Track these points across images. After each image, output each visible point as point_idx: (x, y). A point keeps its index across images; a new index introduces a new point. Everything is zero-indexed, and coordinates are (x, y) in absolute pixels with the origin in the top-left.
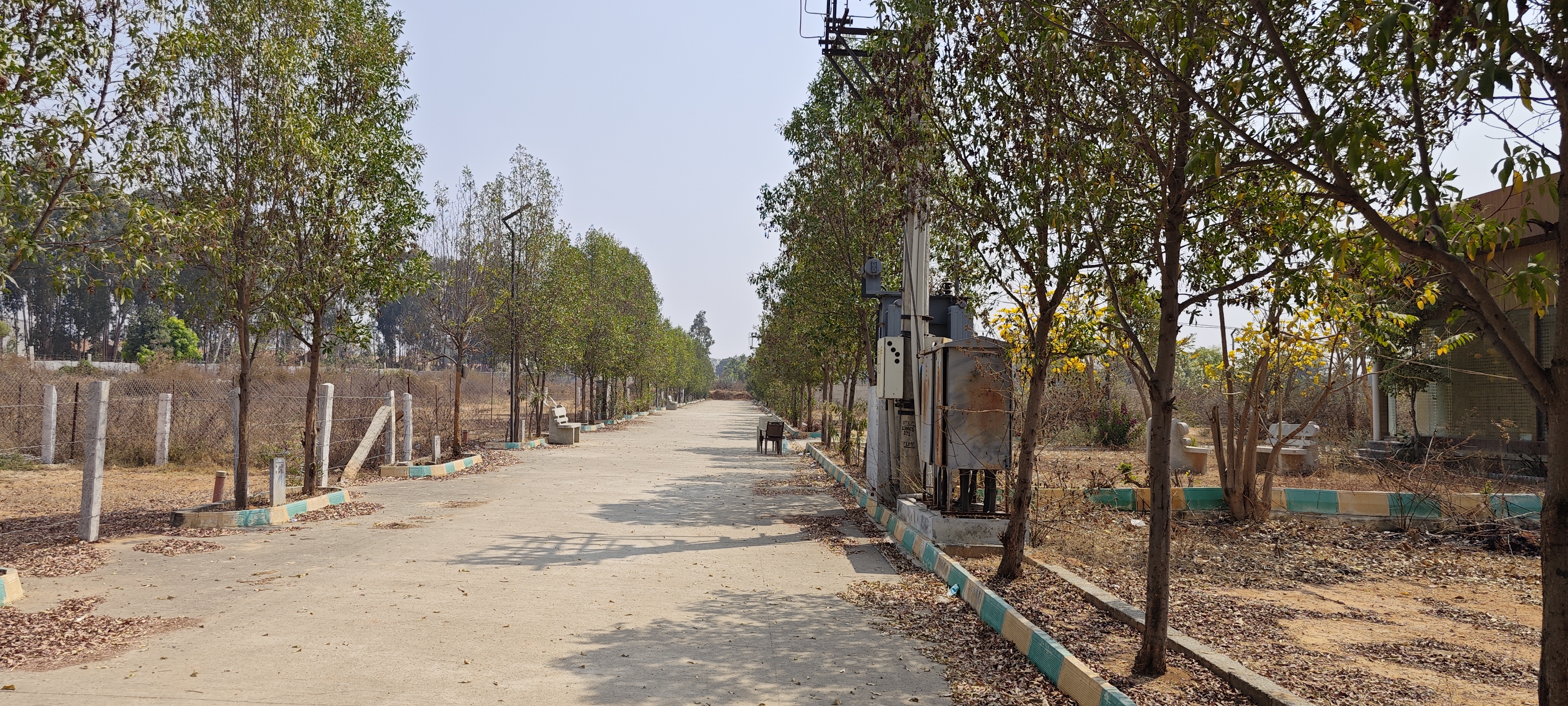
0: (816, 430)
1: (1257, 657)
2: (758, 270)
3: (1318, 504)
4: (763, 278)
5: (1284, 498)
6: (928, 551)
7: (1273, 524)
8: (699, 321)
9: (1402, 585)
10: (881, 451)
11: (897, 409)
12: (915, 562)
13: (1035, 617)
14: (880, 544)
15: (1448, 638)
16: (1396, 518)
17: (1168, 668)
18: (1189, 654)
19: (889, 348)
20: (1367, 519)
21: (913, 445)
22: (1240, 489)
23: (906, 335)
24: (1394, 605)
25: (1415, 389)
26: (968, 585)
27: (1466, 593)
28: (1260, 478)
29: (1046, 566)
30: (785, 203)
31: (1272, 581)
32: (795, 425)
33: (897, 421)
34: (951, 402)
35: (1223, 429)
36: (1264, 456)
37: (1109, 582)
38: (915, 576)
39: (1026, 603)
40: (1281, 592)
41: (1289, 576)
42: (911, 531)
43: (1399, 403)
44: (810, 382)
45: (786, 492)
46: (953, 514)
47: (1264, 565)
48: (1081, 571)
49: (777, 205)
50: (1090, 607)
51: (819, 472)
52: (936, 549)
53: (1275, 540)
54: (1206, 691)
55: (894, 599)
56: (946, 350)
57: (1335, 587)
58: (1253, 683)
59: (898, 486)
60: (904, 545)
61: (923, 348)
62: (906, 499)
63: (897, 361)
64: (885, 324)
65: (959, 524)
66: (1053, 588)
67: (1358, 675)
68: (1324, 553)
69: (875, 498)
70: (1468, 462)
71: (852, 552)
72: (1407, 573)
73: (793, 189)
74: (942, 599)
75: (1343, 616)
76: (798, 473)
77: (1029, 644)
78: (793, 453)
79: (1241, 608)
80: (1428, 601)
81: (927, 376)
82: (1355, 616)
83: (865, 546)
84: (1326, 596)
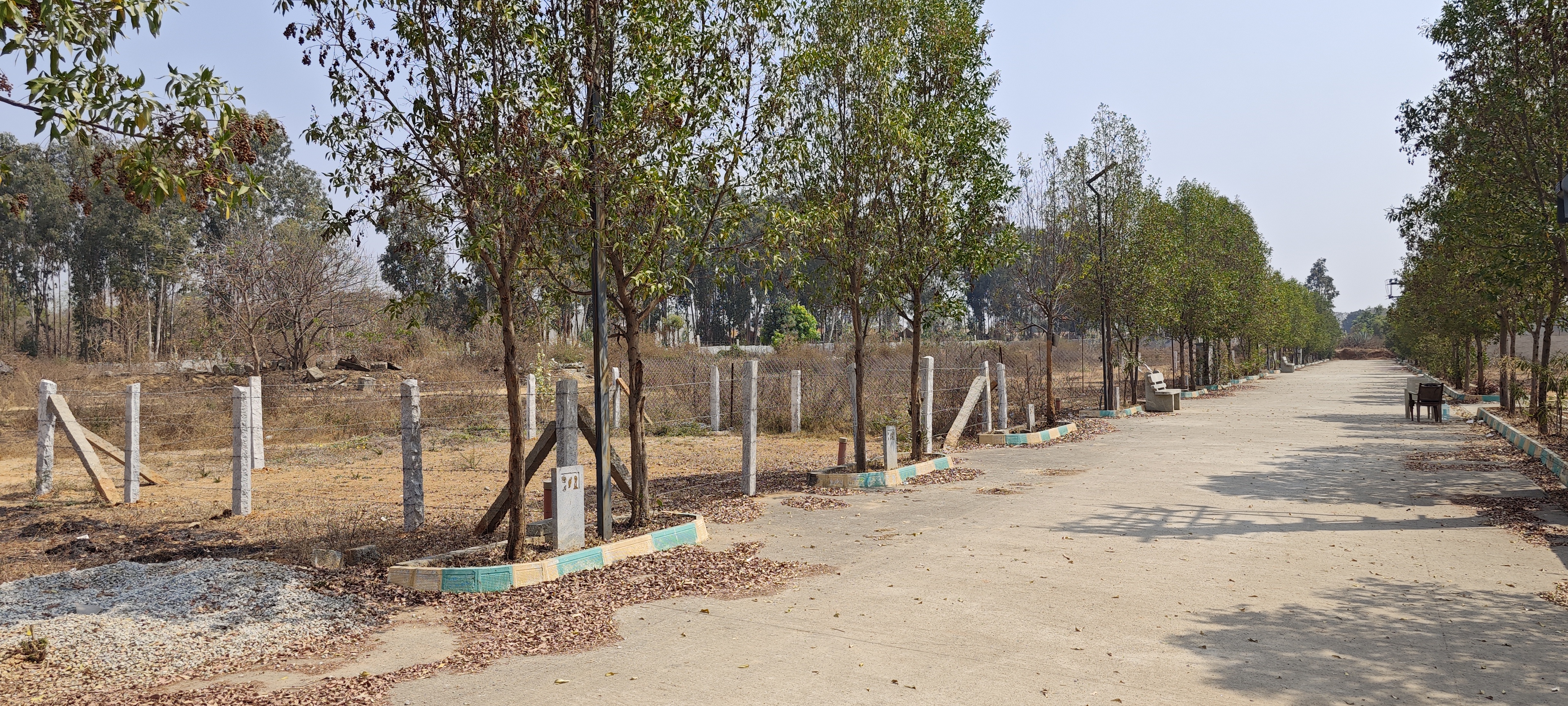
0: (1492, 390)
2: (1399, 204)
4: (1406, 213)
8: (1318, 271)
30: (1435, 119)
32: (1459, 387)
44: (1479, 334)
45: (1451, 467)
49: (1424, 124)
51: (1500, 443)
73: (1447, 101)
76: (1468, 445)
78: (1458, 421)
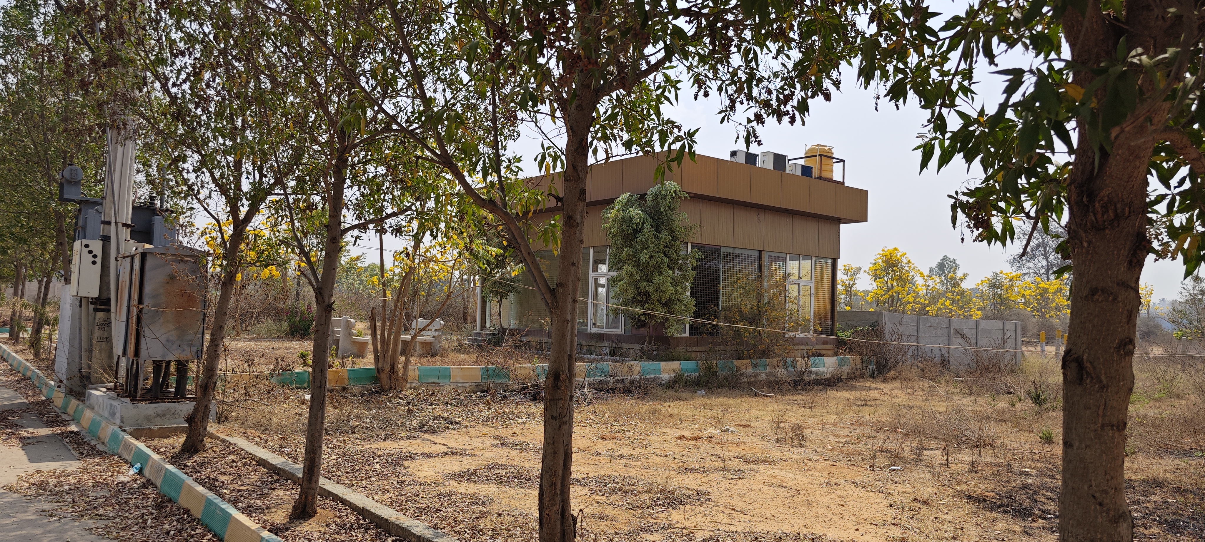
1: (385, 491)
3: (439, 377)
5: (417, 373)
6: (114, 436)
7: (408, 393)
9: (483, 428)
10: (71, 346)
11: (91, 307)
12: (100, 447)
13: (212, 485)
14: (63, 433)
15: (505, 461)
16: (484, 383)
17: (318, 510)
18: (336, 498)
19: (84, 249)
20: (467, 385)
21: (108, 340)
22: (388, 368)
23: (106, 239)
24: (477, 442)
25: (502, 297)
26: (150, 463)
27: (518, 430)
28: (402, 359)
29: (228, 439)
31: (403, 434)
33: (91, 318)
34: (147, 301)
35: (379, 324)
36: (405, 343)
37: (281, 446)
38: (97, 460)
39: (205, 473)
40: (408, 441)
41: (415, 429)
42: (98, 418)
43: (493, 306)
46: (143, 399)
47: (399, 423)
48: (258, 440)
50: (263, 470)
52: (123, 433)
53: (409, 403)
54: (345, 525)
55: (70, 485)
56: (144, 256)
57: (443, 434)
58: (378, 513)
59: (88, 378)
60: (90, 431)
61: (123, 251)
62: (96, 389)
63: (94, 263)
64: (84, 228)
65: (147, 408)
66: (232, 457)
67: (450, 494)
68: (439, 410)
69: (63, 390)
70: (528, 344)
71: (26, 443)
72: (487, 420)
74: (122, 478)
75: (445, 454)
77: (202, 508)
79: (379, 456)
80: (497, 437)
81: (125, 277)
82: (453, 453)
83: (44, 436)
84: (437, 441)
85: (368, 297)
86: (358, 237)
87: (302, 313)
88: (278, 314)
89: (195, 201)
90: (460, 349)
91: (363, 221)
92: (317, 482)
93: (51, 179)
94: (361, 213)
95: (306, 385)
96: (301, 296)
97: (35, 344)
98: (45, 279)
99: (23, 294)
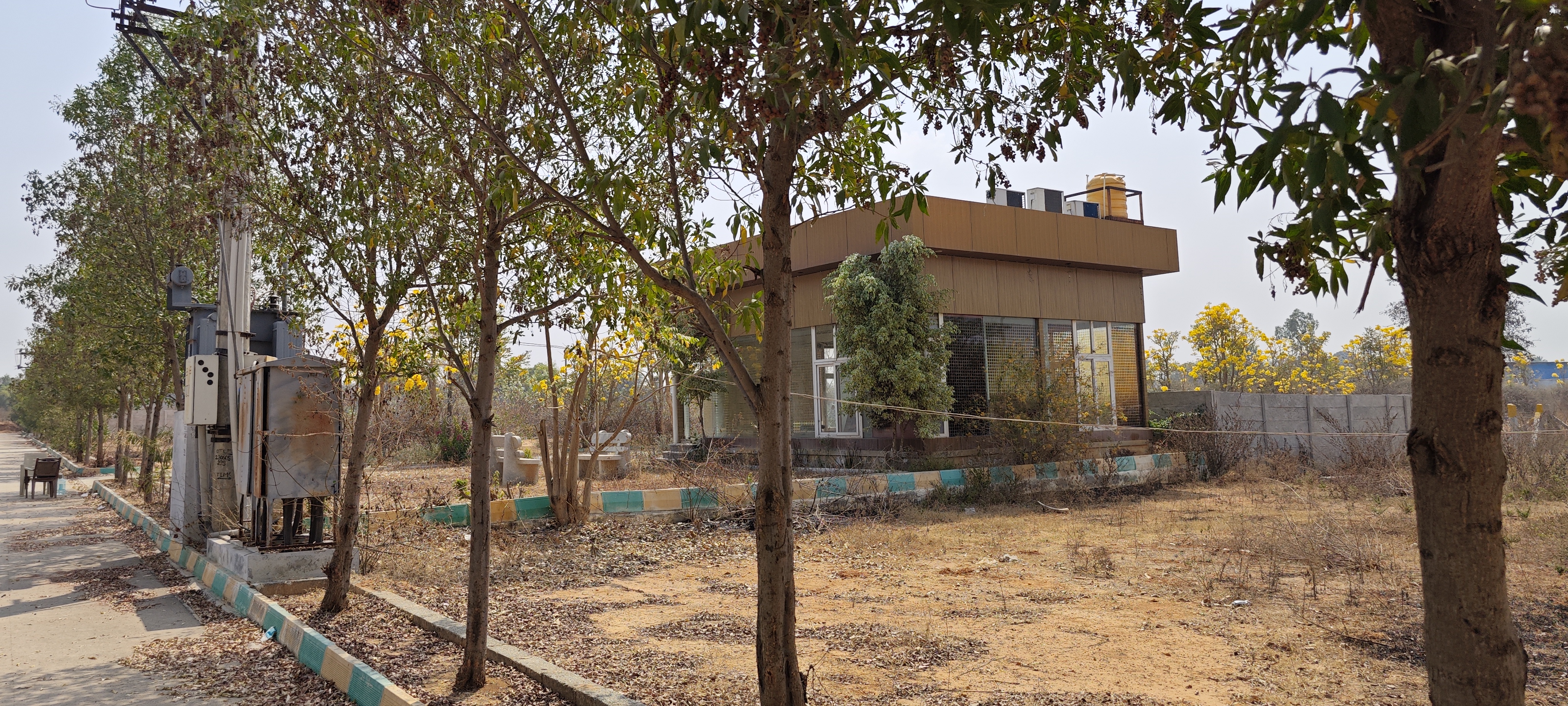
0: (109, 463)
1: (568, 653)
2: (21, 273)
3: (628, 504)
4: (29, 284)
5: (601, 501)
6: (242, 595)
7: (591, 526)
9: (688, 568)
10: (188, 485)
11: (209, 436)
12: (226, 609)
13: (358, 650)
14: (182, 593)
15: (716, 610)
16: (686, 510)
17: (487, 679)
18: (508, 662)
19: (200, 368)
20: (665, 513)
21: (230, 476)
22: (564, 496)
23: (222, 353)
24: (680, 587)
25: (703, 398)
26: (285, 626)
27: (732, 570)
28: (581, 484)
29: (375, 593)
30: (62, 195)
31: (587, 580)
32: (79, 460)
33: (209, 451)
34: (272, 426)
35: (550, 440)
36: (584, 463)
37: (439, 600)
38: (224, 625)
39: (350, 636)
40: (594, 588)
41: (601, 572)
42: (222, 573)
43: (692, 410)
44: (101, 407)
45: (58, 544)
46: (274, 548)
47: (582, 566)
48: (411, 593)
49: (51, 197)
50: (418, 630)
51: (109, 515)
52: (252, 591)
53: (593, 540)
54: (521, 696)
55: (194, 655)
56: (267, 370)
57: (637, 578)
58: (561, 680)
59: (209, 524)
60: (214, 589)
61: (242, 366)
62: (218, 537)
63: (210, 382)
64: (197, 341)
65: (278, 559)
66: (381, 616)
67: (649, 655)
68: (631, 548)
69: (180, 540)
70: (740, 457)
71: (141, 607)
72: (692, 558)
73: (76, 180)
74: (255, 646)
75: (641, 603)
76: (78, 519)
77: (349, 680)
78: (73, 495)
79: (559, 608)
80: (705, 580)
81: (245, 398)
82: (651, 602)
83: (162, 598)
84: (630, 587)
85: (536, 407)
86: (518, 333)
87: (456, 431)
88: (427, 434)
89: (323, 300)
90: (653, 467)
91: (523, 313)
92: (484, 643)
93: (156, 283)
94: (521, 302)
95: (465, 522)
96: (454, 411)
97: (145, 486)
98: (154, 405)
99: (129, 425)
